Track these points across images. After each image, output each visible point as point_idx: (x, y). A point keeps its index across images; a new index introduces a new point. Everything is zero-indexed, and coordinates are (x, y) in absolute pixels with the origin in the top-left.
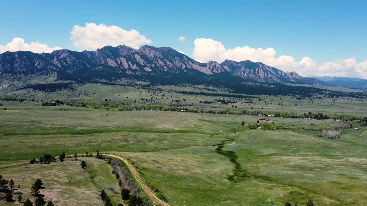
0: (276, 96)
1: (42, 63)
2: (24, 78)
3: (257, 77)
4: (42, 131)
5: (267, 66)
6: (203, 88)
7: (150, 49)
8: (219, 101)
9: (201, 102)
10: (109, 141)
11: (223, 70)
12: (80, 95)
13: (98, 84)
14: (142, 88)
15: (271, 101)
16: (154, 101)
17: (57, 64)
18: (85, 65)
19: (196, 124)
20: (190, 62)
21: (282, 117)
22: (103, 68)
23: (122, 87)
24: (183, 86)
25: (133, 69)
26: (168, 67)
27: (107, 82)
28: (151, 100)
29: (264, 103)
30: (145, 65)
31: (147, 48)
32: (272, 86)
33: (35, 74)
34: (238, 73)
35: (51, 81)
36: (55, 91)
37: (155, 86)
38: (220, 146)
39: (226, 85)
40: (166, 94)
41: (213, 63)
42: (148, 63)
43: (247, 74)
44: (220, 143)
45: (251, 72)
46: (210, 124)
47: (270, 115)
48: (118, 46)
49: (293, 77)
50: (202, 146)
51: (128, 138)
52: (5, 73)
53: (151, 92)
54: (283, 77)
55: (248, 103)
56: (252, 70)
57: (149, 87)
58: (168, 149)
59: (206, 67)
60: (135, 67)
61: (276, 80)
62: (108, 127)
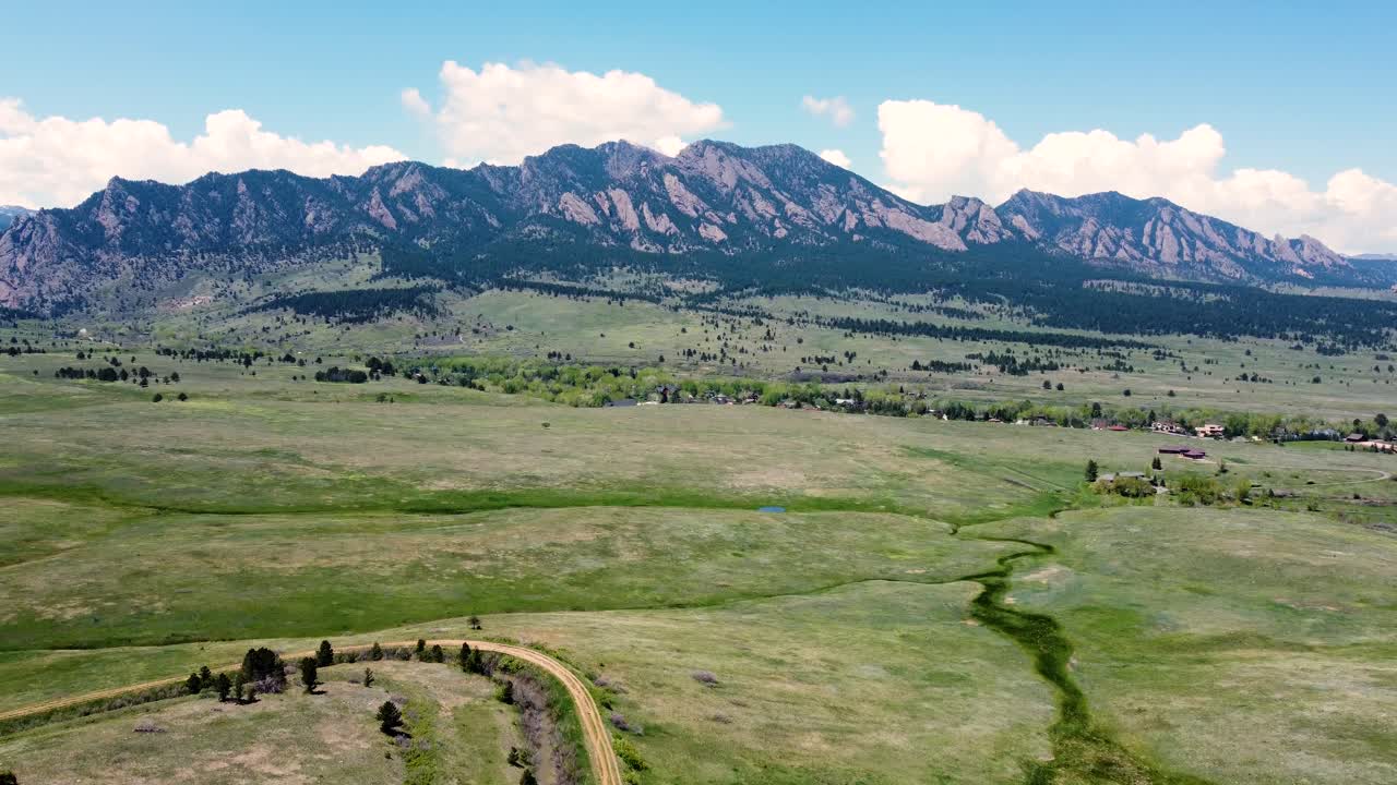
0: (1228, 339)
1: (329, 213)
2: (266, 267)
3: (1148, 257)
4: (295, 498)
5: (1192, 214)
6: (928, 308)
7: (723, 154)
8: (991, 360)
9: (916, 366)
10: (537, 555)
11: (1010, 234)
12: (457, 333)
13: (528, 292)
14: (689, 308)
15: (1208, 362)
16: (734, 361)
17: (382, 216)
18: (480, 219)
19: (895, 467)
20: (877, 200)
21: (1256, 438)
22: (546, 229)
23: (615, 304)
24: (846, 299)
25: (658, 233)
26: (792, 223)
27: (560, 283)
28: (719, 355)
29: (1179, 369)
30: (703, 216)
31: (709, 153)
32: (1211, 297)
33: (303, 254)
34: (1068, 242)
35: (358, 279)
36: (369, 318)
37: (738, 299)
38: (993, 580)
39: (1021, 295)
40: (778, 332)
41: (966, 204)
42: (715, 208)
43: (1107, 248)
44: (993, 565)
45: (1123, 237)
46: (950, 468)
47: (1207, 429)
48: (604, 146)
49: (1303, 260)
50: (916, 579)
51: (615, 539)
52: (202, 252)
53: (721, 323)
54: (1260, 258)
55: (1108, 368)
56: (1128, 231)
57: (714, 304)
58: (770, 596)
59: (938, 219)
60: (663, 224)
61: (1228, 269)
62: (546, 479)
